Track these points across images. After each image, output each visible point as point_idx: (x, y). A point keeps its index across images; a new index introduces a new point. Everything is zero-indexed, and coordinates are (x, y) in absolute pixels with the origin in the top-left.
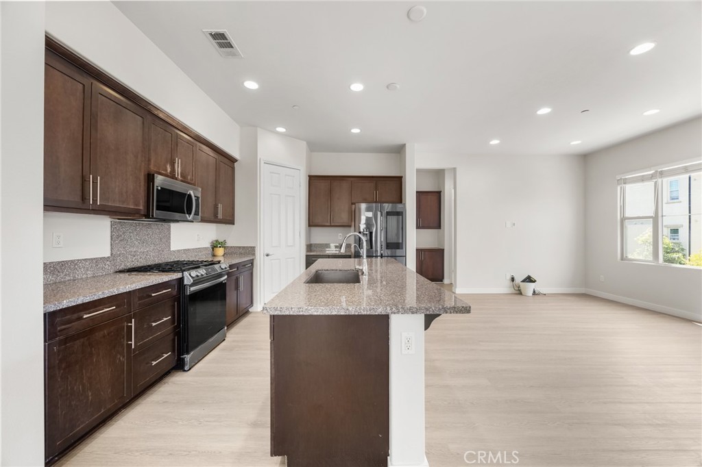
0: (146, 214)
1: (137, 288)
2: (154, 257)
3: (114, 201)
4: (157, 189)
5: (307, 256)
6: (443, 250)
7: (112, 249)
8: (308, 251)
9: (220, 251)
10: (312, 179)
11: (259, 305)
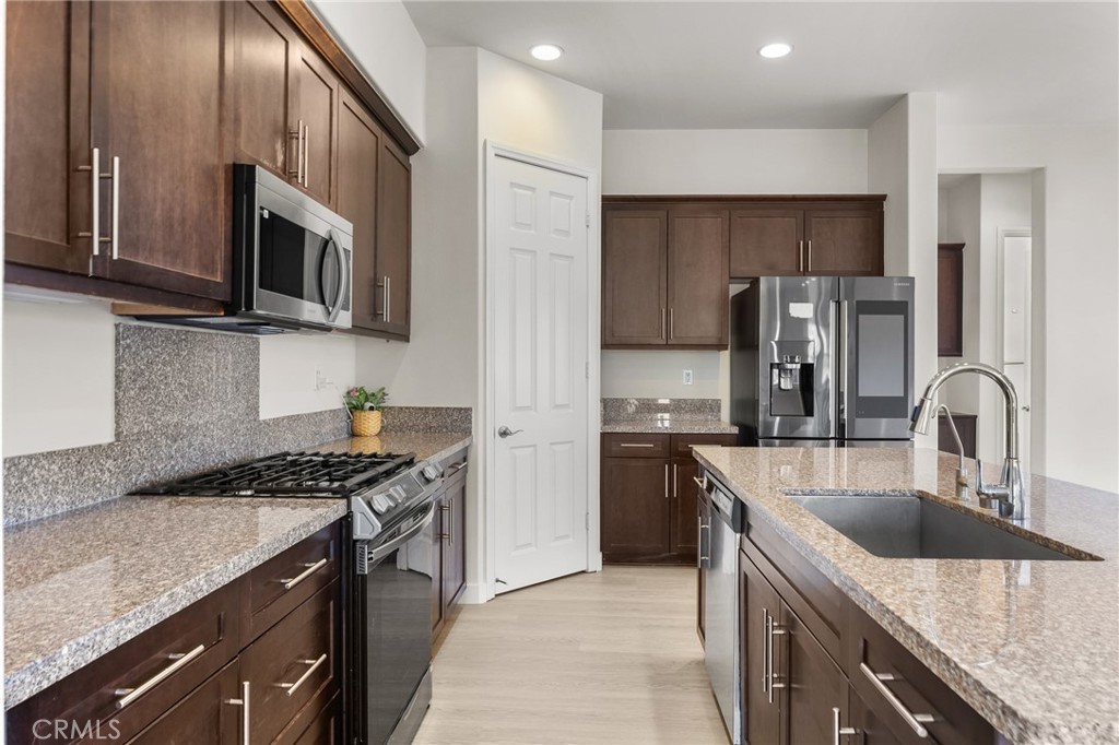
0: (228, 299)
1: (255, 564)
2: (221, 440)
3: (151, 250)
4: (262, 215)
5: (604, 436)
6: (974, 418)
7: (118, 416)
8: (605, 421)
9: (371, 422)
10: (614, 206)
11: (481, 583)
